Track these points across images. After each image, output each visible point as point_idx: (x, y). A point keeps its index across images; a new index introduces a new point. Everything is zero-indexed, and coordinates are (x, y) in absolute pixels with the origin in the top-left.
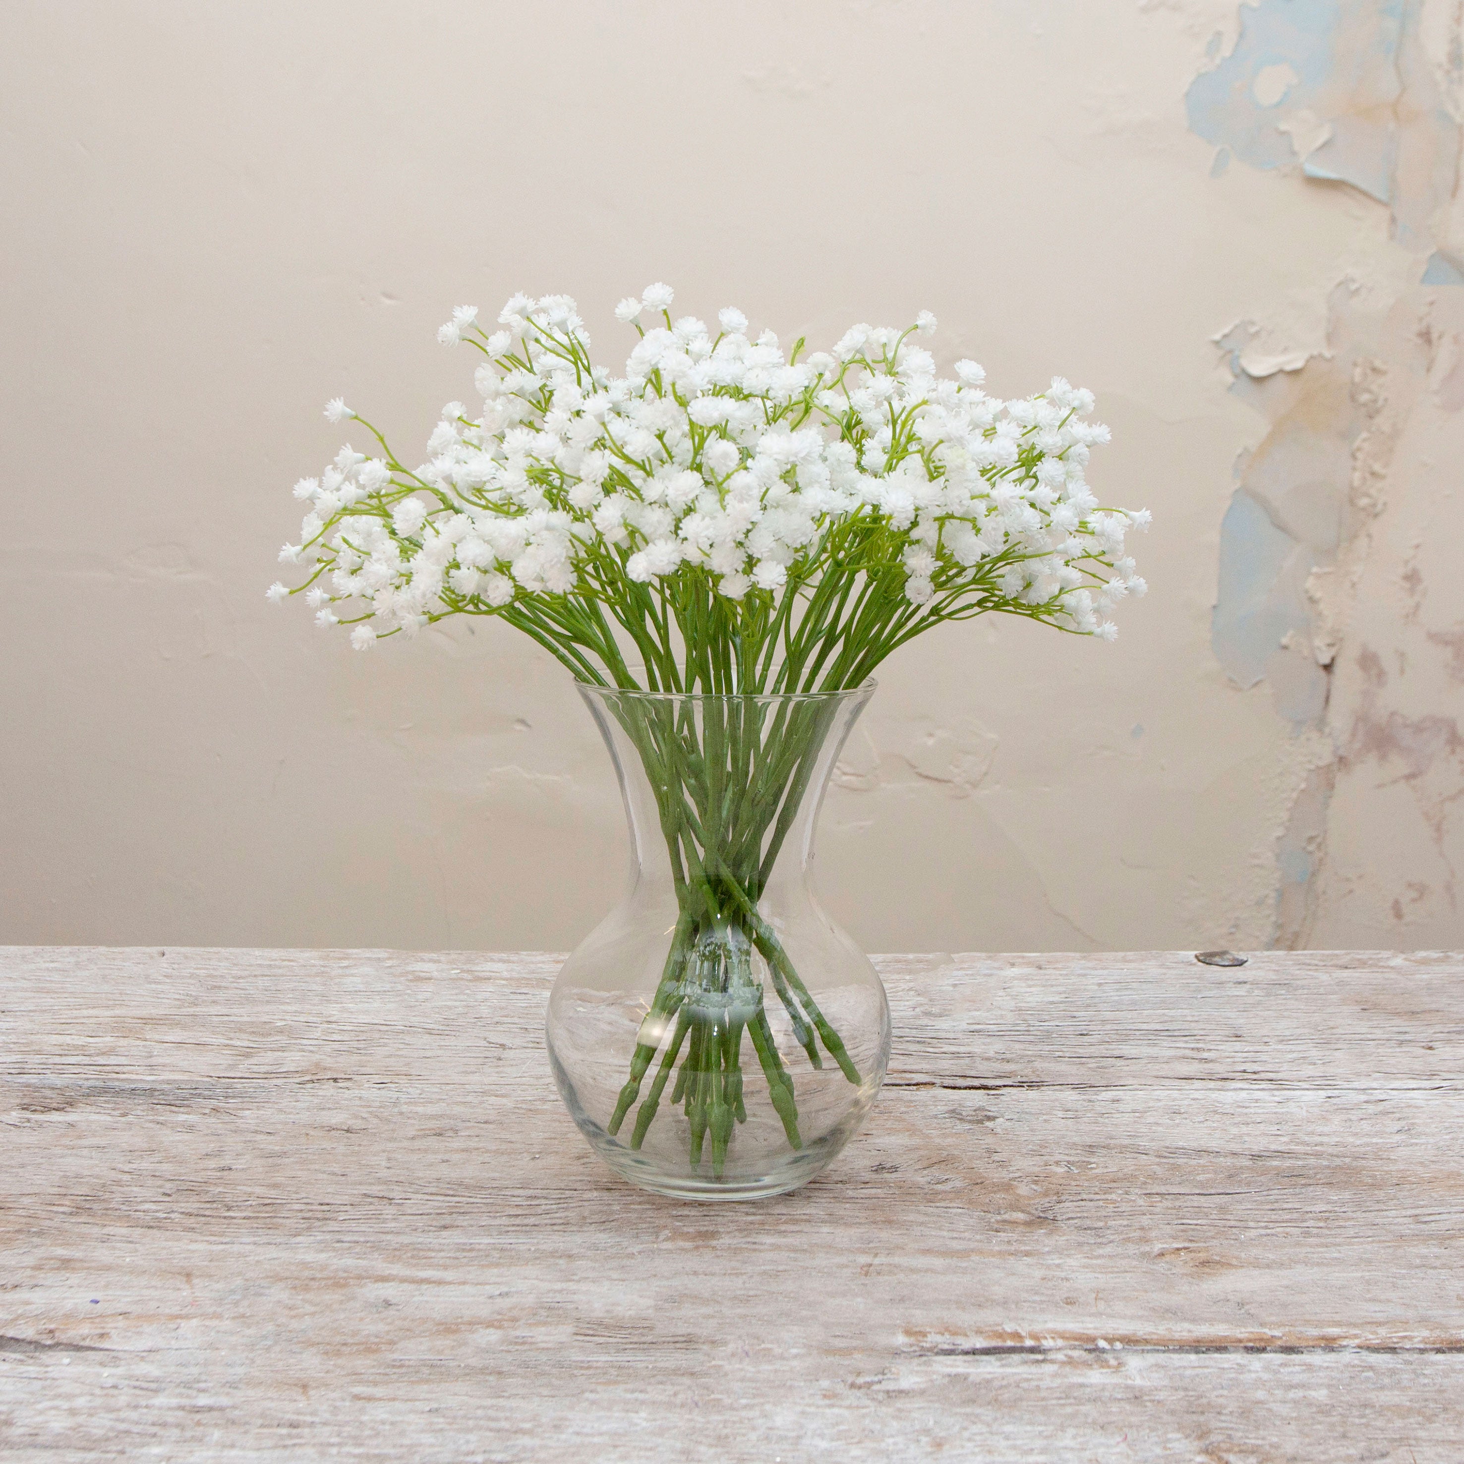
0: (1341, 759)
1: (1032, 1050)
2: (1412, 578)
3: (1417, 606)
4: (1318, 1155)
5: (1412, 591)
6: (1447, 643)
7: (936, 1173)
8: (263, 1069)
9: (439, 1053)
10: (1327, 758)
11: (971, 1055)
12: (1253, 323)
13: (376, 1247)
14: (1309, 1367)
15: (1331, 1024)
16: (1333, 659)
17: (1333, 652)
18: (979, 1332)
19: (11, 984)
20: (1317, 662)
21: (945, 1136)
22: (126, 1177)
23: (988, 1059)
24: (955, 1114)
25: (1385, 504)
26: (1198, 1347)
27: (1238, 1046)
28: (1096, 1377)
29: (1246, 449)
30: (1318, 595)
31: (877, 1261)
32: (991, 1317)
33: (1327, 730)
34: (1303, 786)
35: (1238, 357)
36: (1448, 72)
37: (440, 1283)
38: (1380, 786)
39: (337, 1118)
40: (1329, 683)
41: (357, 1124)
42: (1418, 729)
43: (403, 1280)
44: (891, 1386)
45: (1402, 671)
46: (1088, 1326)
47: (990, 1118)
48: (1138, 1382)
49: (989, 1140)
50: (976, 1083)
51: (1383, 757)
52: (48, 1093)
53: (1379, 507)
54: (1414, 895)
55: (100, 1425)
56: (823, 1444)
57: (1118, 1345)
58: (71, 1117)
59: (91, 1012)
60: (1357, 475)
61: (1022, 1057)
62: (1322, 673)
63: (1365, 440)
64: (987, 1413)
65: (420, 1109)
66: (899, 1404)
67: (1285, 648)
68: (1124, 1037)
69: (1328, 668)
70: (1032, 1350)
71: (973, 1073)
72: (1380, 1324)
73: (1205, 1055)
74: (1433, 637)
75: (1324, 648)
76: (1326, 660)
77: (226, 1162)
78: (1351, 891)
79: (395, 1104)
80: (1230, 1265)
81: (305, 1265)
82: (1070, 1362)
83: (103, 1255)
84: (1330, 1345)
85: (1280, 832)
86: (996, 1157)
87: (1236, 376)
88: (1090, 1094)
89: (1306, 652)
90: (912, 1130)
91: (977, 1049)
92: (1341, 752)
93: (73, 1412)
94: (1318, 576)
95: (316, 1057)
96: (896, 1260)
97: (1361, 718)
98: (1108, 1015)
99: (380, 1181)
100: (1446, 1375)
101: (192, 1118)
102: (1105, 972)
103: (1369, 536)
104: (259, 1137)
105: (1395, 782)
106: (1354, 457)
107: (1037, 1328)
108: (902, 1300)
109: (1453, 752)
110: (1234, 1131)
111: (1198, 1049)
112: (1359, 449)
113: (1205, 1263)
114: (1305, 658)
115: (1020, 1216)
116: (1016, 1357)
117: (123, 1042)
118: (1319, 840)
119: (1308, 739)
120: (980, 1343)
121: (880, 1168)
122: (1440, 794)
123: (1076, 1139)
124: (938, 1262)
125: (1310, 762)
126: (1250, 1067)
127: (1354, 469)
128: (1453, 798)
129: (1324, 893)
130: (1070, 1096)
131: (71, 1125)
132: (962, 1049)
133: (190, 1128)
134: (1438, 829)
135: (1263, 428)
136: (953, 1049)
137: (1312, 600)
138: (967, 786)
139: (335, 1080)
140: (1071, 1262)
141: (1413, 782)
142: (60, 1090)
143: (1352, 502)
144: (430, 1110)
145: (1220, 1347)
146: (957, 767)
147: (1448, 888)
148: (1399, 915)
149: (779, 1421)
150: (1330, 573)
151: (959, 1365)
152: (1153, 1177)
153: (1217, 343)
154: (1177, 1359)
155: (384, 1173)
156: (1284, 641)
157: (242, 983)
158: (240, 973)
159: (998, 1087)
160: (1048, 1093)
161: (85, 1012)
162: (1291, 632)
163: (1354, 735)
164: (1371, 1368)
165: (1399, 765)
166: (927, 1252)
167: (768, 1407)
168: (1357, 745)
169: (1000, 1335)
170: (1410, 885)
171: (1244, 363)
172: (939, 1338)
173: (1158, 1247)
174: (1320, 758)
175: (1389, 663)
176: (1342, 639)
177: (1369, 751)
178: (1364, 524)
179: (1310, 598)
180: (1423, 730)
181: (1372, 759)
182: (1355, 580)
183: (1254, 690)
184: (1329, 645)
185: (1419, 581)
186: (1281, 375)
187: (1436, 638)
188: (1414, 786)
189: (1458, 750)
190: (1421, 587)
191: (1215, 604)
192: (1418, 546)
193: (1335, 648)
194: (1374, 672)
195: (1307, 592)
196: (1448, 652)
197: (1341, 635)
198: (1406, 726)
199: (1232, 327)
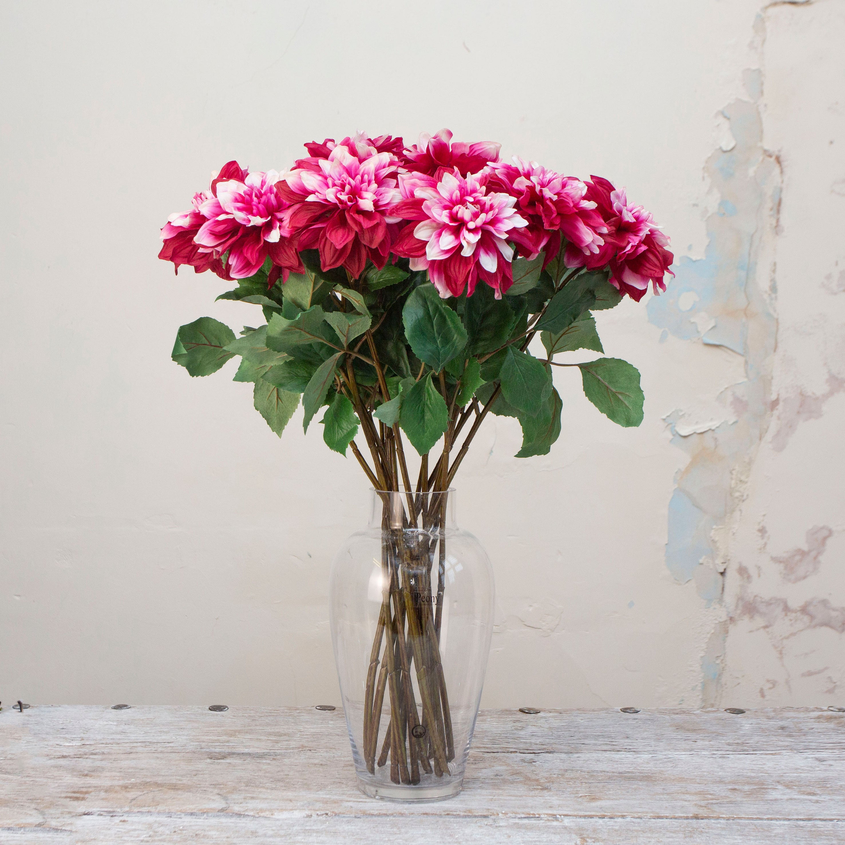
0: (731, 619)
1: (553, 741)
2: (762, 531)
3: (765, 544)
4: (640, 773)
5: (762, 537)
6: (781, 562)
7: (515, 776)
8: (284, 747)
9: (344, 742)
10: (724, 618)
11: (531, 743)
12: (681, 411)
13: (343, 794)
14: (616, 822)
15: (663, 733)
16: (725, 569)
17: (724, 566)
18: (523, 813)
19: (178, 719)
20: (717, 571)
21: (519, 767)
22: (256, 777)
23: (537, 744)
24: (523, 761)
25: (748, 495)
26: (585, 817)
27: (627, 740)
28: (555, 823)
29: (679, 469)
30: (717, 539)
31: (495, 798)
32: (527, 810)
33: (724, 604)
34: (713, 631)
35: (675, 426)
36: (770, 295)
37: (365, 802)
38: (751, 632)
39: (316, 761)
40: (723, 581)
41: (323, 763)
42: (769, 604)
43: (354, 801)
44: (497, 825)
45: (759, 576)
46: (555, 812)
47: (534, 762)
48: (567, 824)
49: (533, 768)
50: (532, 752)
51: (752, 617)
52: (215, 754)
53: (745, 497)
54: (771, 686)
55: (282, 832)
56: (478, 836)
57: (562, 817)
58: (228, 761)
59: (215, 729)
60: (733, 482)
61: (548, 743)
62: (720, 576)
63: (736, 465)
64: (523, 831)
65: (343, 759)
66: (499, 828)
67: (701, 564)
68: (586, 737)
69: (722, 574)
70: (538, 817)
71: (530, 749)
72: (639, 813)
73: (614, 743)
74: (773, 559)
75: (721, 564)
76: (722, 571)
77: (286, 773)
78: (739, 684)
79: (334, 757)
80: (601, 799)
81: (324, 798)
82: (548, 820)
83: (261, 796)
84: (623, 817)
85: (702, 654)
86: (535, 773)
87: (674, 435)
88: (570, 755)
89: (712, 566)
90: (508, 765)
91: (533, 741)
92: (731, 615)
93: (273, 830)
94: (716, 530)
95: (301, 743)
96: (500, 797)
97: (740, 598)
98: (583, 730)
99: (337, 778)
100: (654, 824)
101: (268, 761)
102: (585, 715)
103: (740, 510)
104: (293, 767)
105: (758, 630)
106: (731, 473)
107: (540, 812)
108: (502, 806)
109: (786, 615)
110: (616, 766)
111: (612, 741)
113: (594, 799)
114: (711, 569)
115: (540, 787)
116: (533, 819)
117: (232, 738)
118: (722, 658)
119: (715, 609)
120: (523, 816)
121: (497, 775)
122: (781, 636)
123: (562, 768)
124: (513, 798)
125: (715, 619)
126: (628, 747)
127: (732, 479)
128: (787, 638)
129: (726, 684)
130: (563, 756)
131: (230, 763)
132: (528, 741)
133: (269, 764)
134: (781, 653)
135: (688, 460)
136: (524, 741)
137: (713, 541)
138: (549, 631)
139: (310, 750)
140: (553, 798)
141: (767, 630)
142: (219, 753)
143: (731, 495)
144: (346, 759)
145: (591, 817)
146: (543, 621)
147: (787, 682)
148: (763, 696)
149: (466, 832)
150: (722, 528)
151: (517, 821)
152: (585, 778)
153: (664, 420)
154: (579, 820)
155: (337, 776)
156: (701, 561)
157: (263, 718)
158: (260, 715)
159: (539, 753)
160: (556, 755)
161: (212, 729)
162: (704, 557)
163: (737, 606)
164: (633, 822)
165: (760, 621)
166: (511, 796)
167: (463, 829)
168: (739, 612)
169: (529, 814)
170: (768, 681)
171: (677, 429)
172: (511, 815)
173: (580, 795)
174: (720, 618)
175: (753, 571)
176: (729, 560)
177: (745, 614)
178: (738, 505)
179: (713, 540)
180: (771, 604)
181: (746, 618)
182: (734, 531)
183: (687, 585)
184: (723, 563)
185: (766, 532)
186: (695, 435)
187: (775, 560)
188: (768, 632)
189: (789, 614)
190: (767, 535)
191: (666, 543)
192: (764, 515)
193: (726, 564)
194: (745, 576)
195: (711, 537)
196: (782, 566)
197: (729, 558)
198: (762, 602)
199: (671, 412)
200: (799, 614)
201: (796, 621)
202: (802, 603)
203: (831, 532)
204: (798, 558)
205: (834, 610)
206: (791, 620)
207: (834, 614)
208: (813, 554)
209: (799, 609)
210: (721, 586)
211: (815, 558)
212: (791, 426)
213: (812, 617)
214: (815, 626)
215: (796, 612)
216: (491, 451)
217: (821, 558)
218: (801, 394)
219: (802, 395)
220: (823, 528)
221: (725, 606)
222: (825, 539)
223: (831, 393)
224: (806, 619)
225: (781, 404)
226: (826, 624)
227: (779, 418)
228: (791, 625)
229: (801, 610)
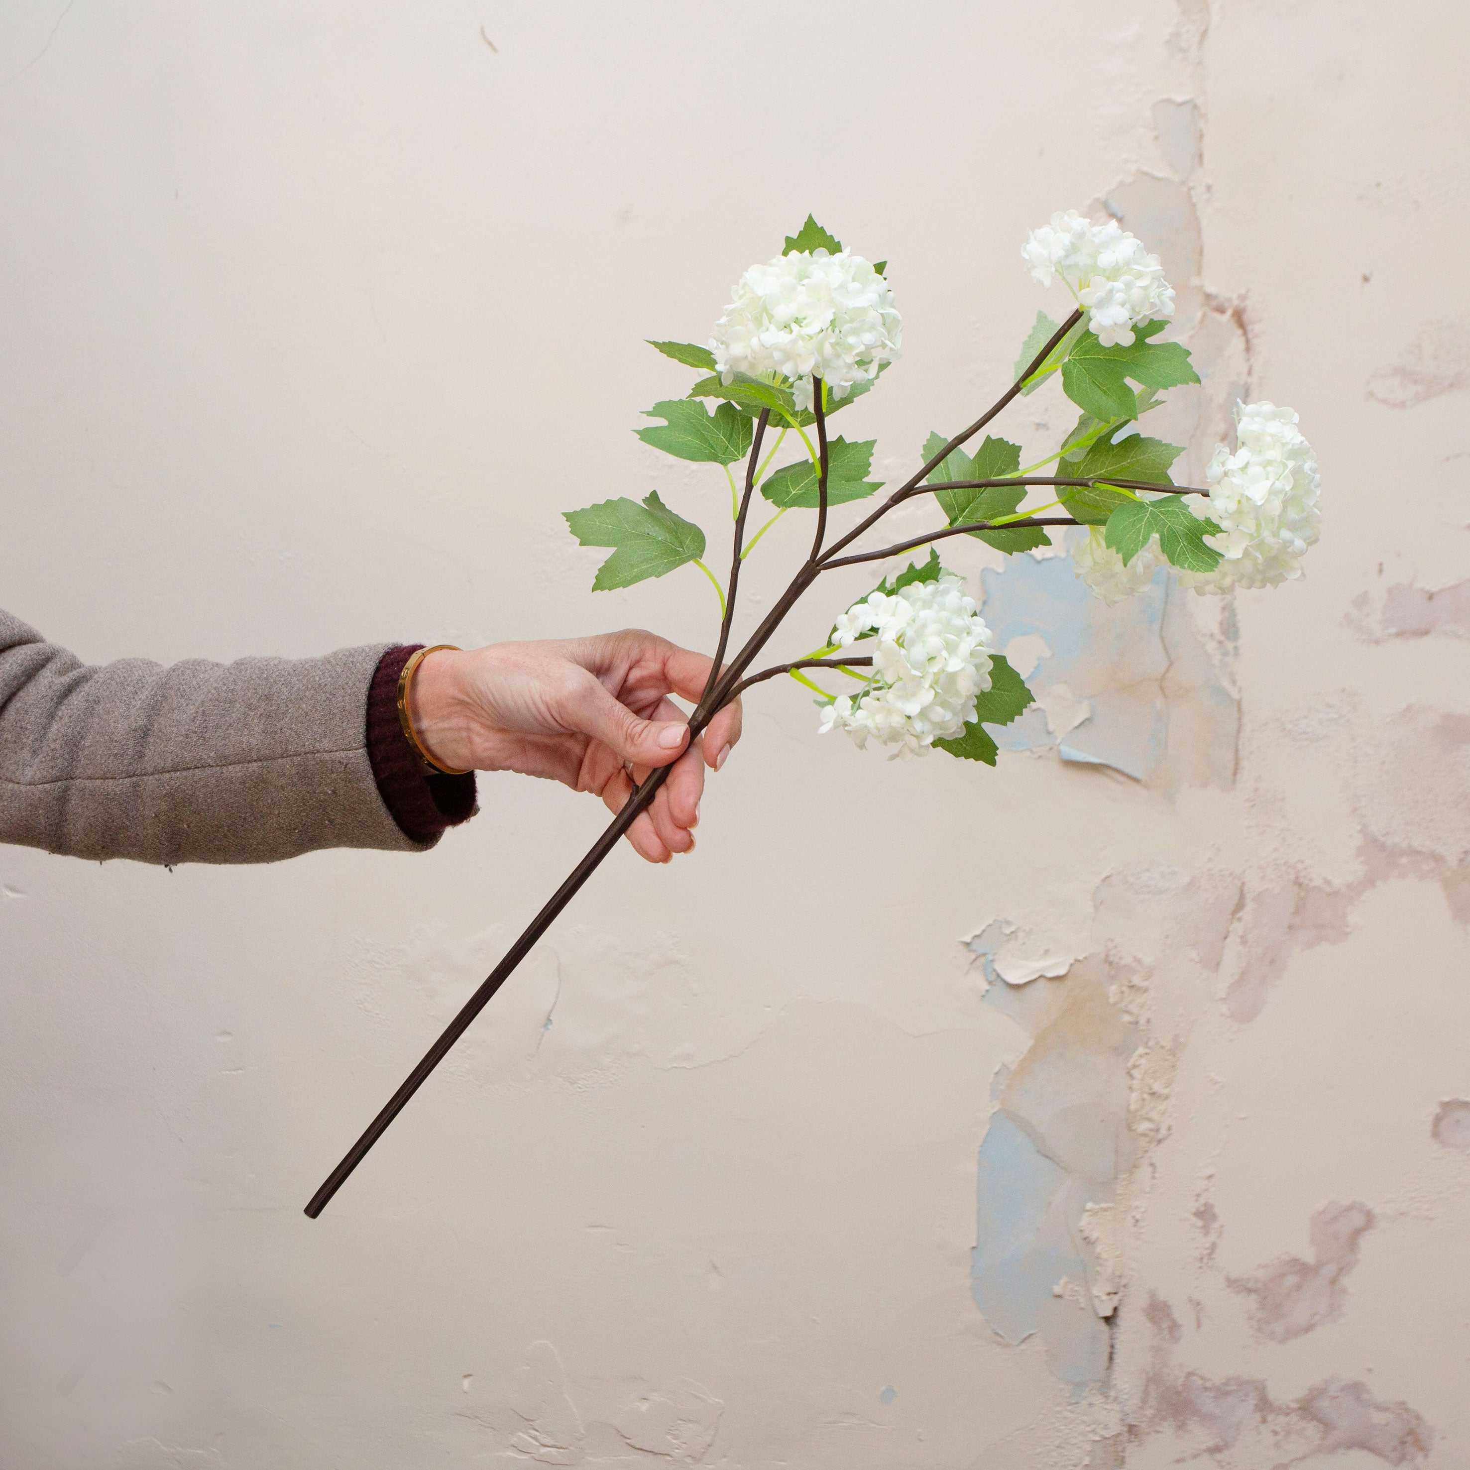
0: (1131, 1429)
2: (1206, 1214)
3: (1213, 1247)
5: (1206, 1230)
6: (1250, 1291)
10: (1115, 1427)
12: (1008, 923)
16: (1115, 1309)
17: (1115, 1304)
20: (1096, 1314)
25: (1169, 1128)
30: (1095, 1235)
33: (1113, 1394)
34: (1087, 1460)
35: (992, 961)
36: (1220, 642)
38: (1179, 1461)
40: (1112, 1338)
42: (1222, 1392)
45: (1199, 1325)
51: (1181, 1426)
53: (1163, 1132)
60: (1135, 1095)
62: (1103, 1326)
63: (1141, 1056)
67: (1059, 1296)
69: (1109, 1320)
74: (1231, 1283)
75: (1105, 1297)
76: (1108, 1313)
87: (990, 983)
89: (1083, 1303)
92: (1131, 1420)
94: (1093, 1213)
97: (1154, 1379)
103: (1152, 1165)
105: (1196, 1456)
106: (1130, 1075)
109: (1264, 1421)
112: (1135, 1066)
114: (1082, 1309)
119: (1091, 1405)
125: (1093, 1431)
127: (1131, 1088)
135: (1026, 1042)
137: (1087, 1241)
138: (688, 1460)
141: (1218, 1456)
143: (1130, 1128)
146: (676, 1437)
150: (1110, 1208)
153: (968, 944)
156: (1057, 1289)
162: (1064, 1279)
163: (1144, 1401)
165: (1200, 1435)
168: (1149, 1412)
171: (998, 967)
174: (1106, 1427)
175: (1183, 1314)
176: (1125, 1286)
177: (1163, 1419)
178: (1146, 1151)
179: (1085, 1239)
180: (1226, 1394)
181: (1168, 1428)
182: (1138, 1217)
183: (1023, 1347)
184: (1109, 1294)
185: (1214, 1217)
186: (1042, 982)
187: (1237, 1285)
188: (1219, 1462)
189: (1270, 1418)
190: (1216, 1225)
191: (974, 1245)
192: (1210, 1177)
193: (1117, 1297)
194: (1165, 1325)
195: (1081, 1231)
196: (1252, 1302)
197: (1124, 1281)
198: (1206, 1389)
199: (983, 927)
200: (1294, 1418)
201: (1288, 1433)
202: (1301, 1393)
203: (1370, 1219)
204: (1291, 1280)
205: (1380, 1408)
206: (1275, 1433)
207: (1378, 1418)
208: (1329, 1271)
209: (1295, 1405)
210: (1108, 1350)
211: (1333, 1281)
212: (1272, 962)
213: (1327, 1426)
214: (1333, 1449)
215: (1287, 1414)
216: (549, 1021)
217: (1345, 1281)
218: (1298, 884)
219: (1300, 885)
220: (1350, 1208)
221: (1116, 1398)
222: (1357, 1233)
223: (1369, 882)
224: (1312, 1430)
225: (1250, 905)
226: (1362, 1444)
227: (1244, 941)
228: (1277, 1445)
229: (1300, 1408)
